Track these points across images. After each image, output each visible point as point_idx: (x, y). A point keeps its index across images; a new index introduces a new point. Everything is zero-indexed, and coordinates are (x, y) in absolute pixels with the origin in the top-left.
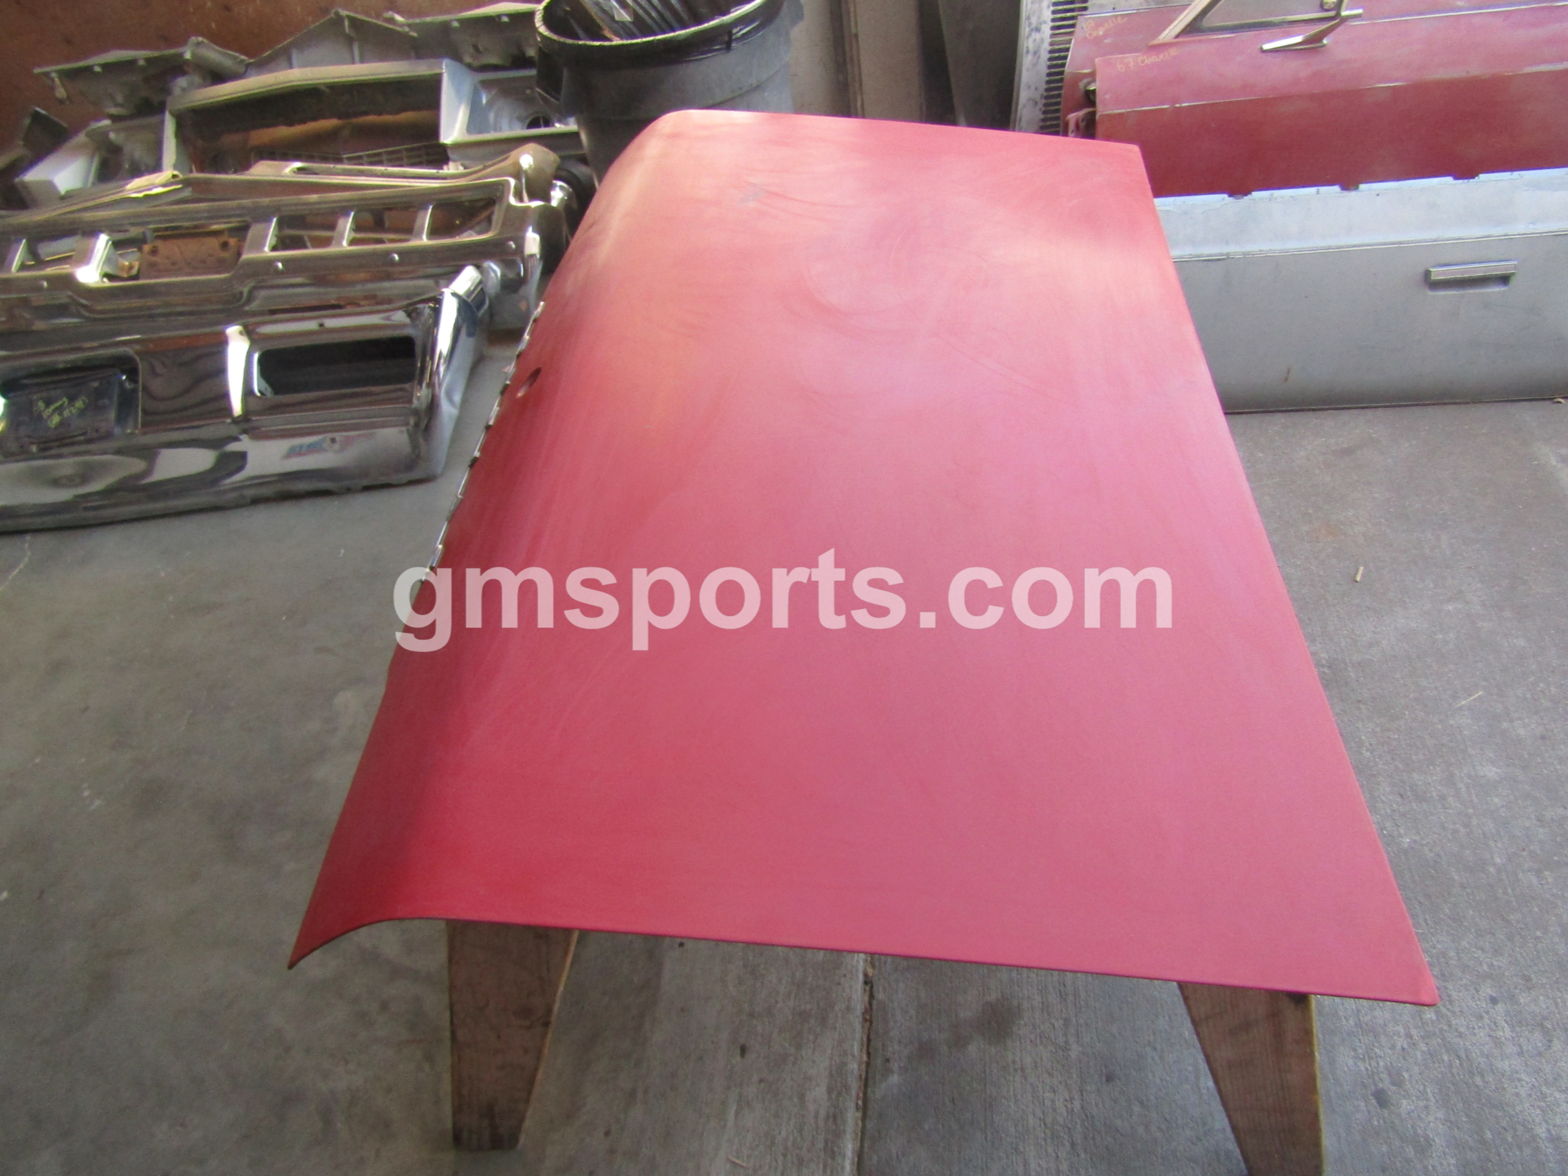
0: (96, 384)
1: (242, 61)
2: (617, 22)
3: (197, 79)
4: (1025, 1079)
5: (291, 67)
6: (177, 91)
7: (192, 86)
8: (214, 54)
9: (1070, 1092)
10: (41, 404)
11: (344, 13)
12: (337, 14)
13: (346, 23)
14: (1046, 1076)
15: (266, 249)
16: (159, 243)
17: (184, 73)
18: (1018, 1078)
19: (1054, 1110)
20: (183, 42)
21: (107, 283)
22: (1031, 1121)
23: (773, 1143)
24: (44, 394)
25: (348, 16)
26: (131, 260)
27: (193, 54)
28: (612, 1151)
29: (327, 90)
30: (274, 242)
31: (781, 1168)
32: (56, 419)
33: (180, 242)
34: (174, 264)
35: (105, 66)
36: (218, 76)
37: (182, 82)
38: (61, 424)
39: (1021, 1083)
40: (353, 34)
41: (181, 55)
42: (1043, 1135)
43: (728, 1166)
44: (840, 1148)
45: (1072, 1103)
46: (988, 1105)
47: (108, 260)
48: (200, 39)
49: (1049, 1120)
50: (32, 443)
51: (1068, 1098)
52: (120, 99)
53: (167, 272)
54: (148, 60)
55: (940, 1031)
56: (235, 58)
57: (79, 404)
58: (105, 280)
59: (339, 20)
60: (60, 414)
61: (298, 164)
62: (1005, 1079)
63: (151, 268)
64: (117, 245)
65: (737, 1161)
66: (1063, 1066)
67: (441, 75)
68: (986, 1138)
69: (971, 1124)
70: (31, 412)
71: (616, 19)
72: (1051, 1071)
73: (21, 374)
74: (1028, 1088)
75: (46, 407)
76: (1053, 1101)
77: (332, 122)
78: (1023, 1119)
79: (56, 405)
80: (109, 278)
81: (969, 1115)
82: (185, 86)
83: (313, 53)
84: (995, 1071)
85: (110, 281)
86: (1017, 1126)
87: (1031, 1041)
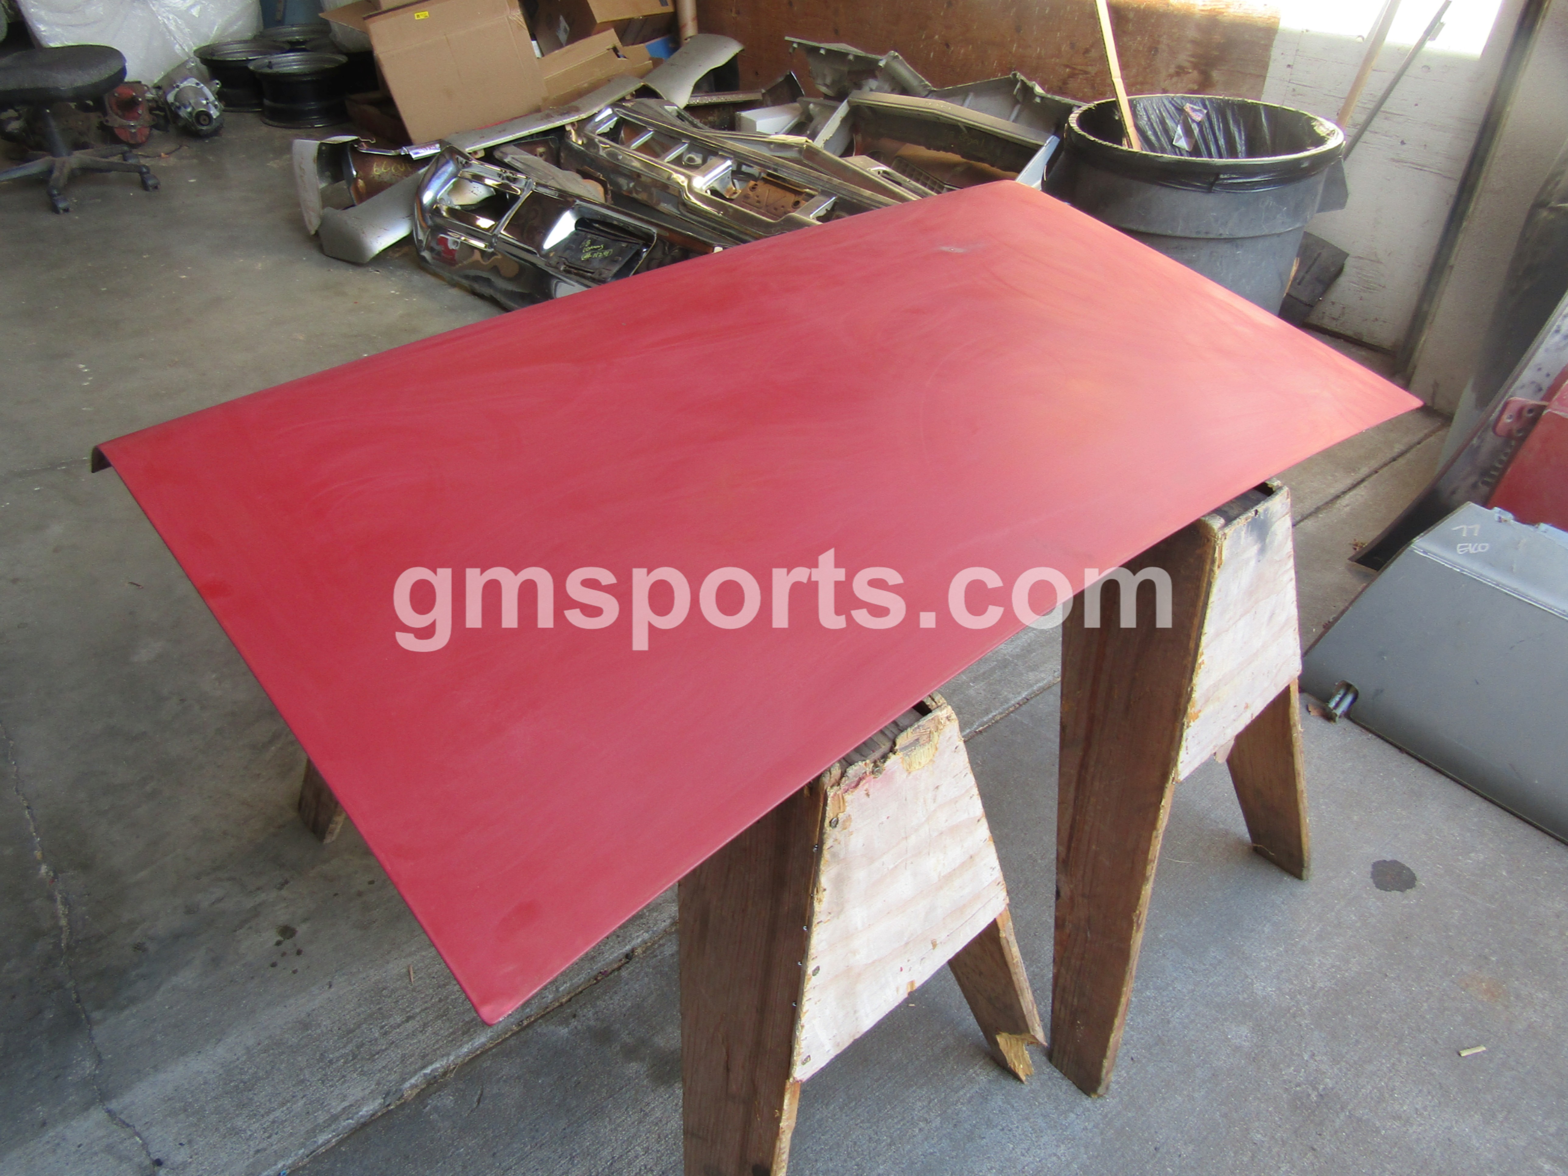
0: (624, 245)
1: (926, 86)
3: (885, 84)
4: (639, 1123)
5: (962, 105)
6: (863, 88)
7: (879, 89)
8: (905, 71)
9: (656, 1165)
10: (589, 242)
11: (1020, 76)
12: (1015, 75)
13: (1018, 86)
15: (811, 216)
16: (761, 184)
17: (874, 77)
18: (636, 1117)
19: (629, 1164)
20: (884, 52)
21: (709, 194)
22: (605, 1153)
23: (445, 985)
24: (595, 237)
25: (1022, 81)
26: (737, 187)
27: (887, 65)
28: (360, 894)
29: (964, 129)
30: (822, 213)
31: (428, 1005)
32: (588, 256)
33: (773, 188)
34: (759, 202)
35: (829, 51)
36: (905, 90)
37: (873, 83)
38: (588, 260)
39: (633, 1123)
40: (1020, 98)
41: (878, 61)
42: (600, 1170)
43: (404, 970)
44: (475, 1032)
45: (646, 1173)
46: (594, 1111)
47: (721, 180)
48: (897, 54)
49: (617, 1166)
50: (564, 264)
51: (649, 1167)
52: (828, 81)
53: (751, 206)
54: (857, 57)
55: (629, 1034)
56: (922, 81)
57: (606, 253)
58: (709, 192)
59: (1015, 81)
60: (592, 254)
61: (886, 169)
62: (627, 1108)
63: (744, 199)
64: (737, 173)
65: (412, 973)
66: (675, 1144)
67: (1040, 146)
68: (564, 1129)
69: (568, 1111)
70: (580, 244)
71: (1174, 143)
72: (662, 1137)
73: (595, 217)
74: (633, 1131)
75: (590, 246)
76: (636, 1157)
77: (955, 158)
78: (602, 1145)
79: (595, 247)
80: (714, 192)
81: (574, 1103)
82: (874, 88)
83: (984, 101)
84: (628, 1096)
85: (712, 194)
86: (593, 1144)
87: (677, 1105)
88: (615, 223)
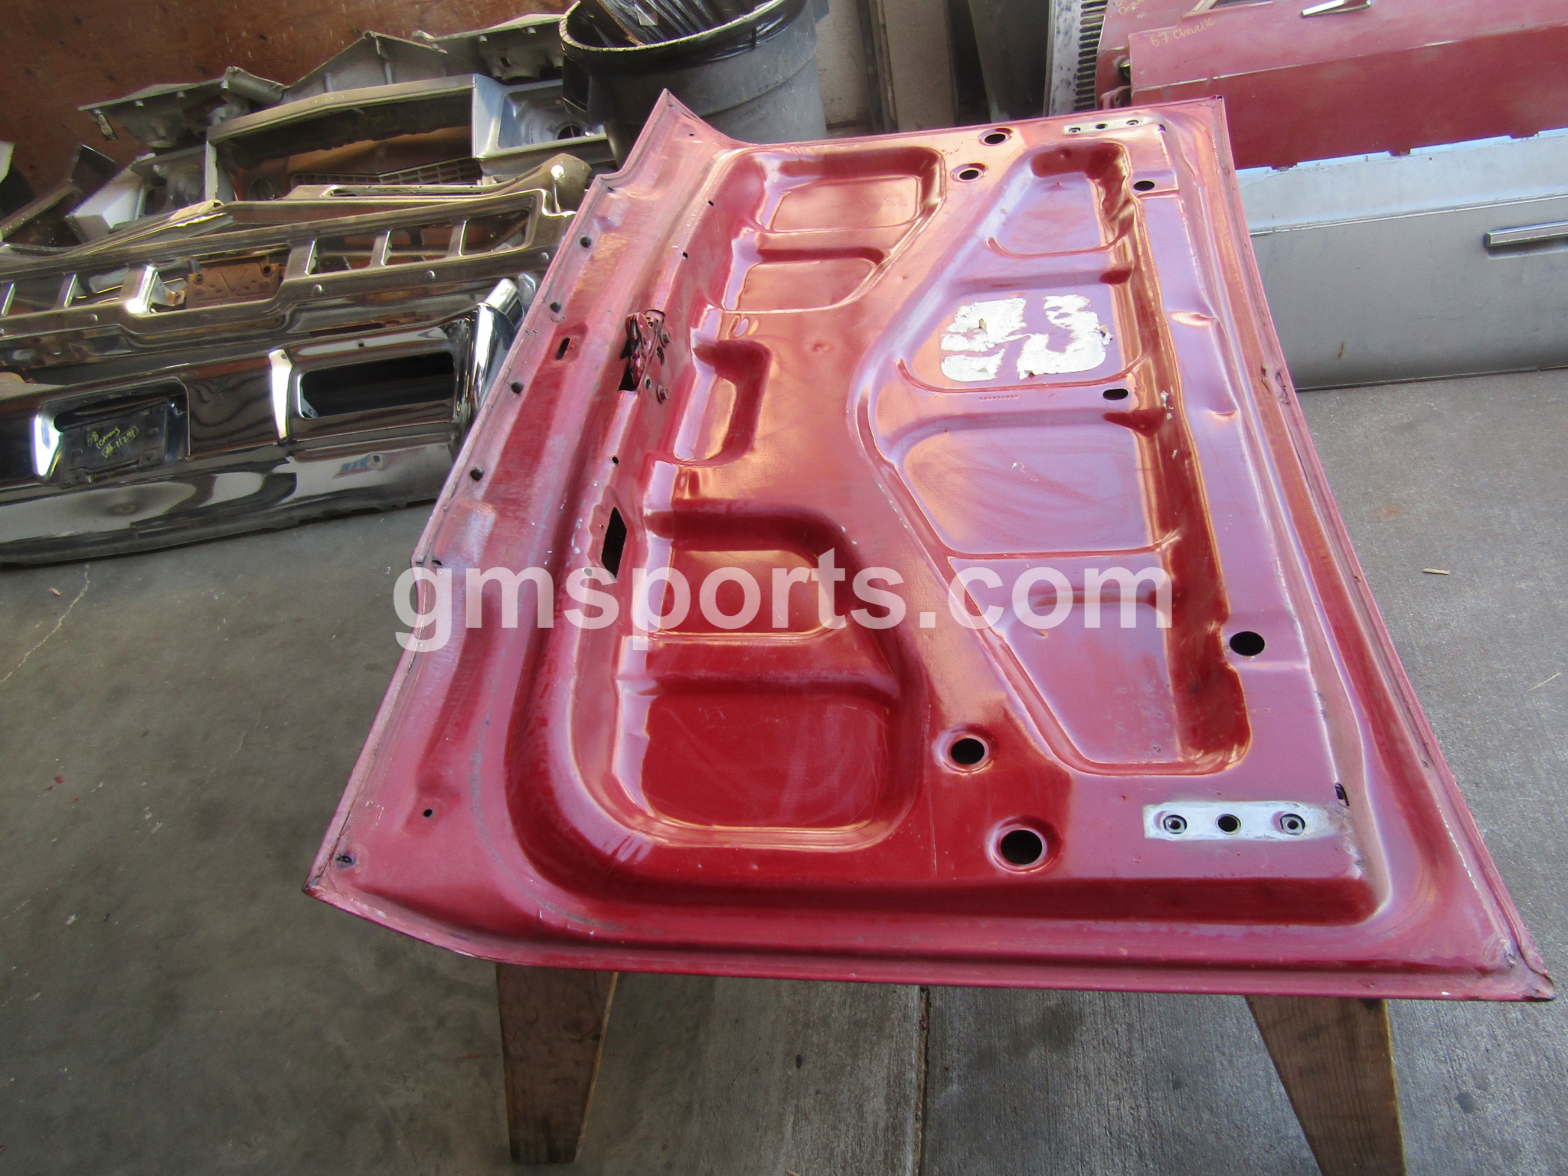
0: (146, 413)
1: (279, 88)
2: (641, 27)
3: (236, 109)
4: (1089, 1086)
5: (326, 90)
6: (216, 121)
7: (230, 116)
8: (250, 83)
9: (1136, 1099)
10: (95, 436)
11: (375, 34)
12: (368, 35)
13: (378, 44)
14: (1110, 1082)
15: (306, 272)
16: (204, 272)
17: (222, 103)
18: (1081, 1086)
19: (1120, 1118)
20: (221, 73)
21: (155, 314)
22: (1096, 1130)
23: (831, 1154)
24: (97, 425)
25: (378, 37)
26: (178, 290)
27: (230, 84)
28: (670, 1165)
29: (360, 111)
30: (314, 264)
32: (109, 449)
33: (224, 269)
34: (218, 291)
35: (147, 101)
36: (255, 104)
37: (221, 112)
38: (115, 453)
39: (1085, 1091)
40: (385, 56)
41: (219, 85)
42: (1109, 1144)
44: (899, 1159)
45: (1138, 1111)
46: (1050, 1114)
47: (155, 291)
48: (236, 68)
49: (1115, 1128)
50: (88, 474)
51: (1134, 1105)
52: (162, 132)
53: (212, 300)
54: (187, 92)
55: (999, 1039)
56: (272, 85)
57: (131, 433)
58: (153, 310)
59: (371, 41)
60: (113, 445)
61: (335, 187)
62: (1068, 1086)
63: (196, 297)
64: (163, 275)
65: (796, 1174)
66: (1128, 1073)
67: (471, 90)
68: (1050, 1148)
69: (1035, 1134)
70: (85, 443)
71: (641, 23)
72: (1115, 1078)
73: (74, 406)
74: (1093, 1095)
75: (100, 437)
76: (1118, 1109)
77: (368, 144)
78: (1087, 1128)
79: (110, 435)
80: (157, 307)
81: (1031, 1124)
82: (224, 115)
83: (346, 76)
84: (1057, 1079)
85: (158, 311)
86: (1081, 1135)
87: (1094, 1047)
88: (112, 397)
